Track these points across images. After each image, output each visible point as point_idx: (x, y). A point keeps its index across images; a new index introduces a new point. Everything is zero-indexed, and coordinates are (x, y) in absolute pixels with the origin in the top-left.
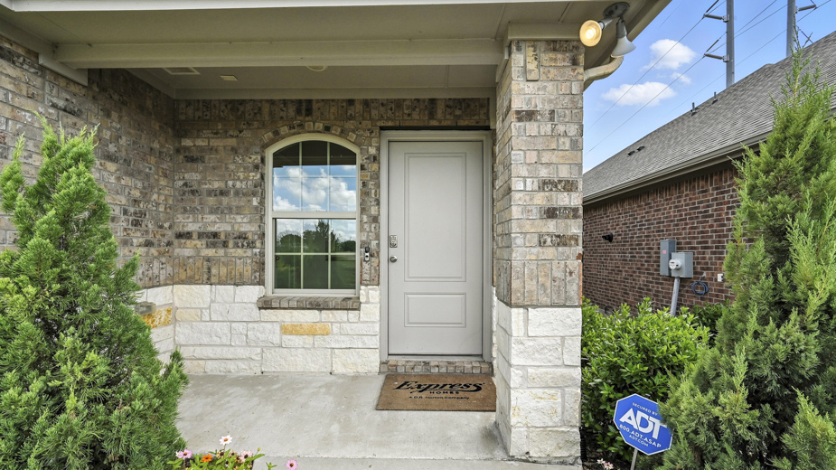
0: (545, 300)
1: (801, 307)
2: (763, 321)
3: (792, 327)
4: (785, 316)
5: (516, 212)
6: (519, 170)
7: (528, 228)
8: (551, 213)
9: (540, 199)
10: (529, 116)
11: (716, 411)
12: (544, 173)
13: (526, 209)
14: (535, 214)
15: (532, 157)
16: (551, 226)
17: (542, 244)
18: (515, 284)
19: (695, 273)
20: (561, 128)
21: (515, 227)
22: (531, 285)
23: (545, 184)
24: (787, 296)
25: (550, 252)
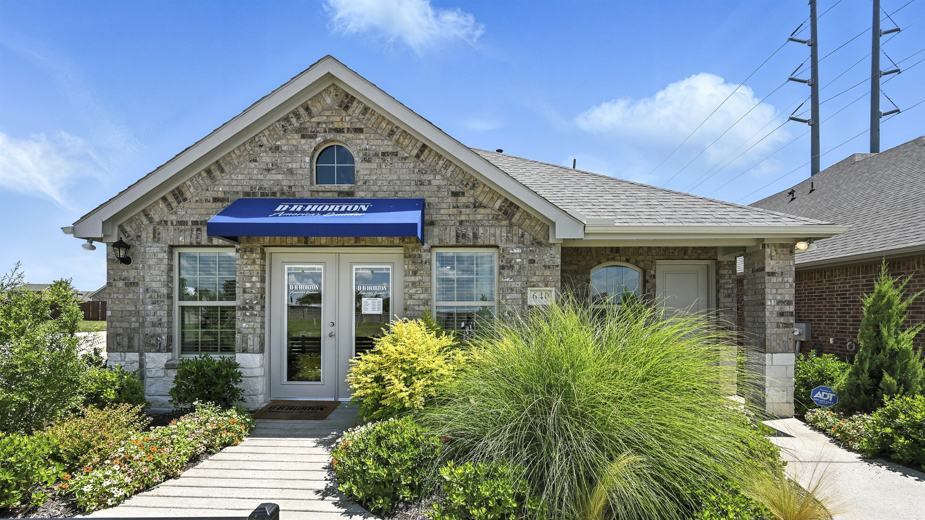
0: (780, 350)
1: (884, 349)
2: (873, 354)
3: (881, 355)
4: (880, 352)
5: (767, 314)
6: (769, 296)
7: (772, 320)
8: (782, 314)
9: (777, 308)
10: (772, 274)
11: (859, 381)
12: (779, 297)
13: (771, 313)
14: (775, 315)
15: (774, 291)
16: (782, 320)
17: (778, 327)
18: (767, 343)
19: (813, 338)
20: (786, 279)
21: (767, 321)
22: (774, 344)
23: (779, 302)
24: (880, 346)
25: (781, 330)
